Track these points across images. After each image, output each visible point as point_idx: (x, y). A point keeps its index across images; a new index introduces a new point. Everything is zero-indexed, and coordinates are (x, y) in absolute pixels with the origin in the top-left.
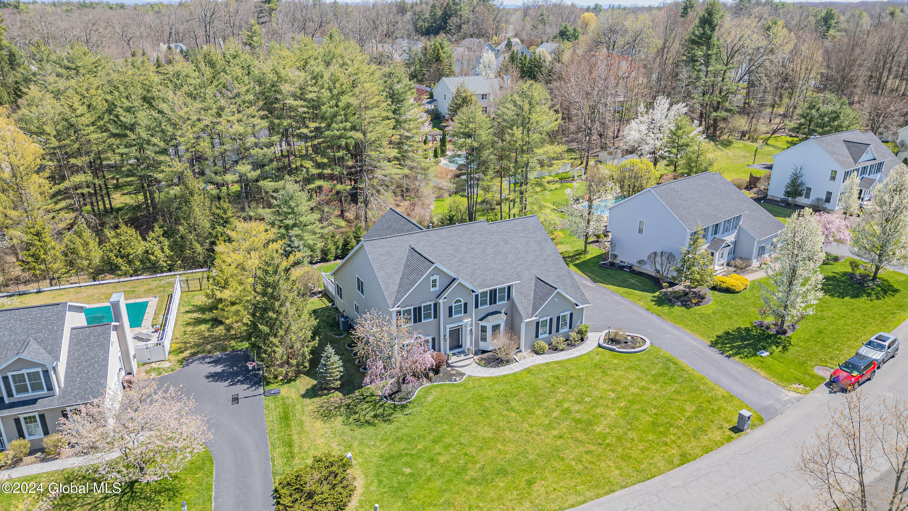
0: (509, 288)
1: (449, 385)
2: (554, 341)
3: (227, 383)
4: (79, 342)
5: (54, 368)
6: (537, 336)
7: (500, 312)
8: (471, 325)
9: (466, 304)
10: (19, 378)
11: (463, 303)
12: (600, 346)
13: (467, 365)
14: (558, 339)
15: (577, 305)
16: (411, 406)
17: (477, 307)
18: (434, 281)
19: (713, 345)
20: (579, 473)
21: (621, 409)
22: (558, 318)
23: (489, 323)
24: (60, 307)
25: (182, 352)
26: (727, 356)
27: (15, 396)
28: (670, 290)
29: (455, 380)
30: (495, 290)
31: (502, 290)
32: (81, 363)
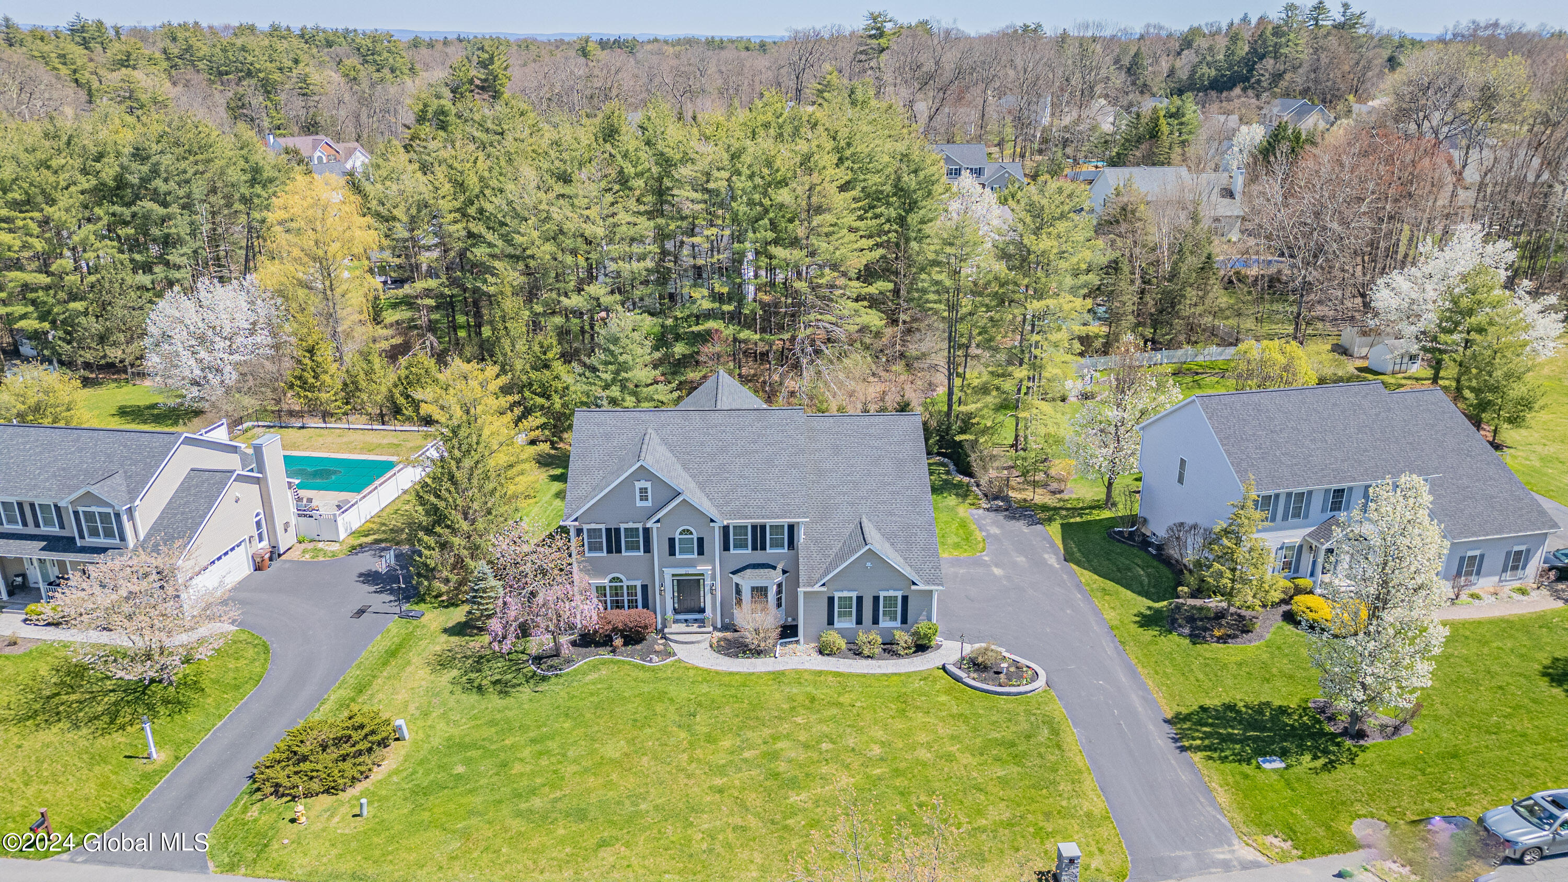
0: (791, 527)
1: (636, 666)
2: (862, 637)
3: (373, 589)
4: (189, 489)
5: (130, 511)
6: (831, 622)
7: (774, 568)
8: (713, 578)
9: (701, 541)
10: (90, 516)
11: (695, 537)
12: (944, 668)
13: (692, 643)
14: (869, 637)
15: (914, 583)
16: (553, 680)
17: (726, 548)
18: (643, 491)
19: (1176, 720)
20: (691, 856)
21: (868, 777)
22: (876, 599)
23: (747, 581)
24: (172, 438)
25: (366, 536)
26: (1179, 748)
27: (87, 539)
28: (1191, 602)
29: (651, 661)
30: (763, 527)
31: (777, 528)
32: (176, 514)
